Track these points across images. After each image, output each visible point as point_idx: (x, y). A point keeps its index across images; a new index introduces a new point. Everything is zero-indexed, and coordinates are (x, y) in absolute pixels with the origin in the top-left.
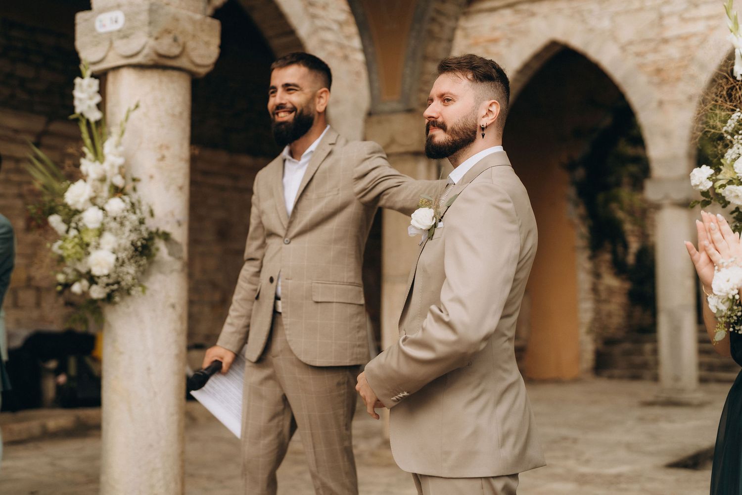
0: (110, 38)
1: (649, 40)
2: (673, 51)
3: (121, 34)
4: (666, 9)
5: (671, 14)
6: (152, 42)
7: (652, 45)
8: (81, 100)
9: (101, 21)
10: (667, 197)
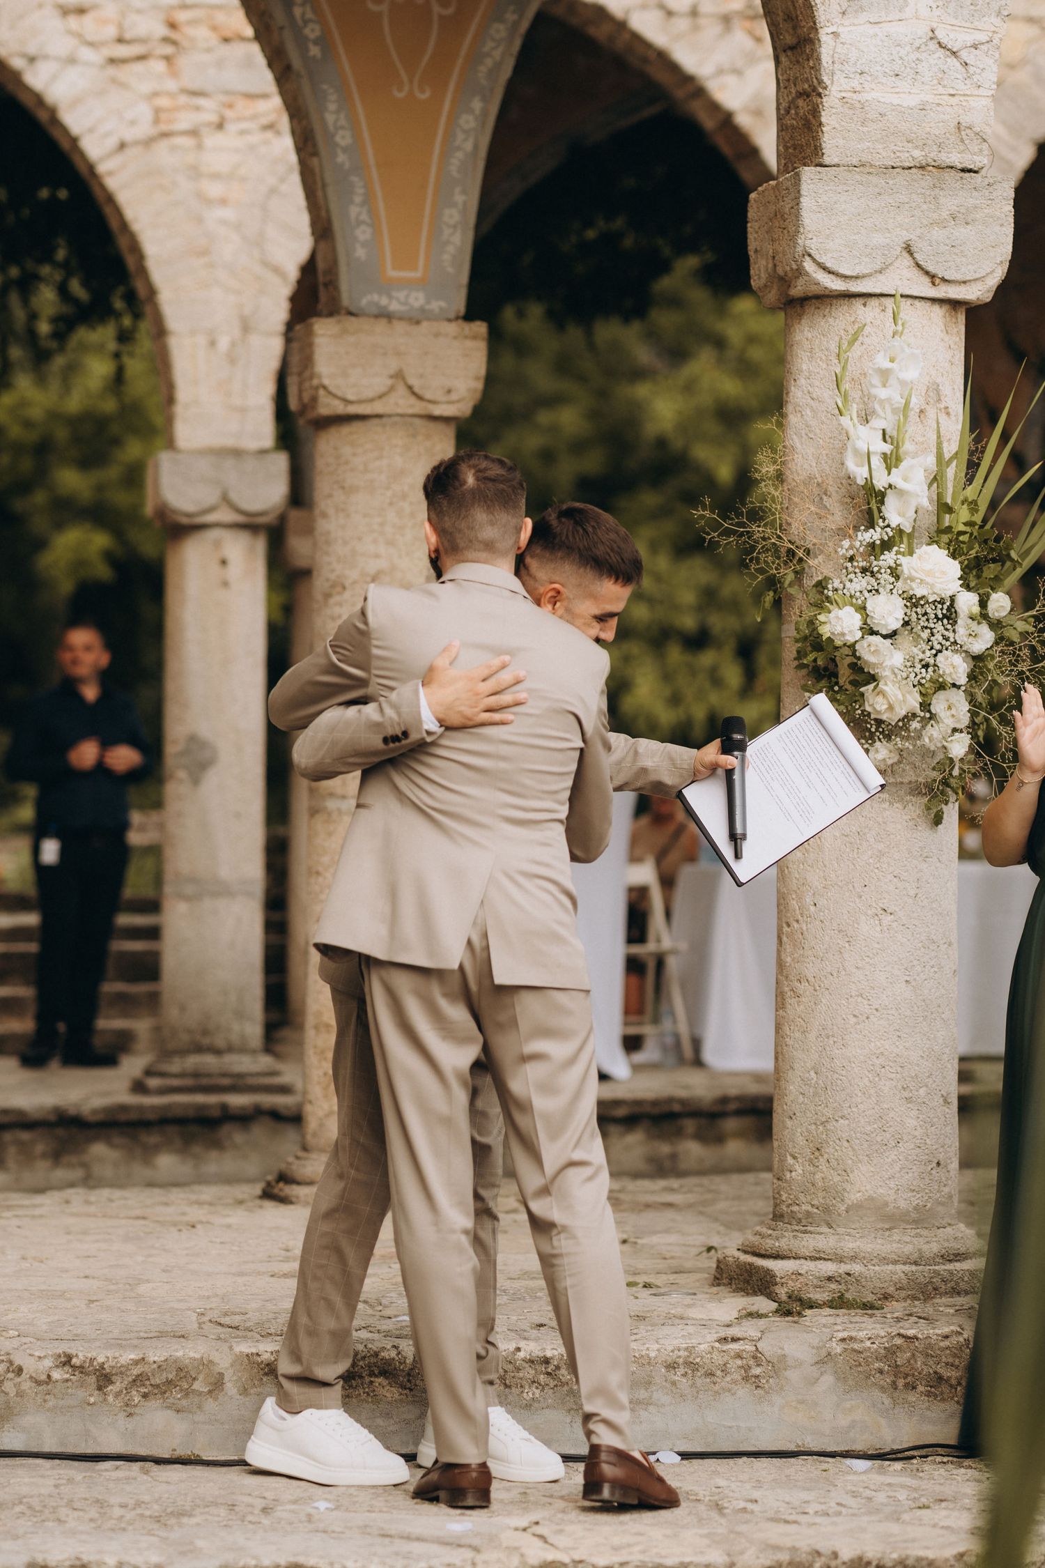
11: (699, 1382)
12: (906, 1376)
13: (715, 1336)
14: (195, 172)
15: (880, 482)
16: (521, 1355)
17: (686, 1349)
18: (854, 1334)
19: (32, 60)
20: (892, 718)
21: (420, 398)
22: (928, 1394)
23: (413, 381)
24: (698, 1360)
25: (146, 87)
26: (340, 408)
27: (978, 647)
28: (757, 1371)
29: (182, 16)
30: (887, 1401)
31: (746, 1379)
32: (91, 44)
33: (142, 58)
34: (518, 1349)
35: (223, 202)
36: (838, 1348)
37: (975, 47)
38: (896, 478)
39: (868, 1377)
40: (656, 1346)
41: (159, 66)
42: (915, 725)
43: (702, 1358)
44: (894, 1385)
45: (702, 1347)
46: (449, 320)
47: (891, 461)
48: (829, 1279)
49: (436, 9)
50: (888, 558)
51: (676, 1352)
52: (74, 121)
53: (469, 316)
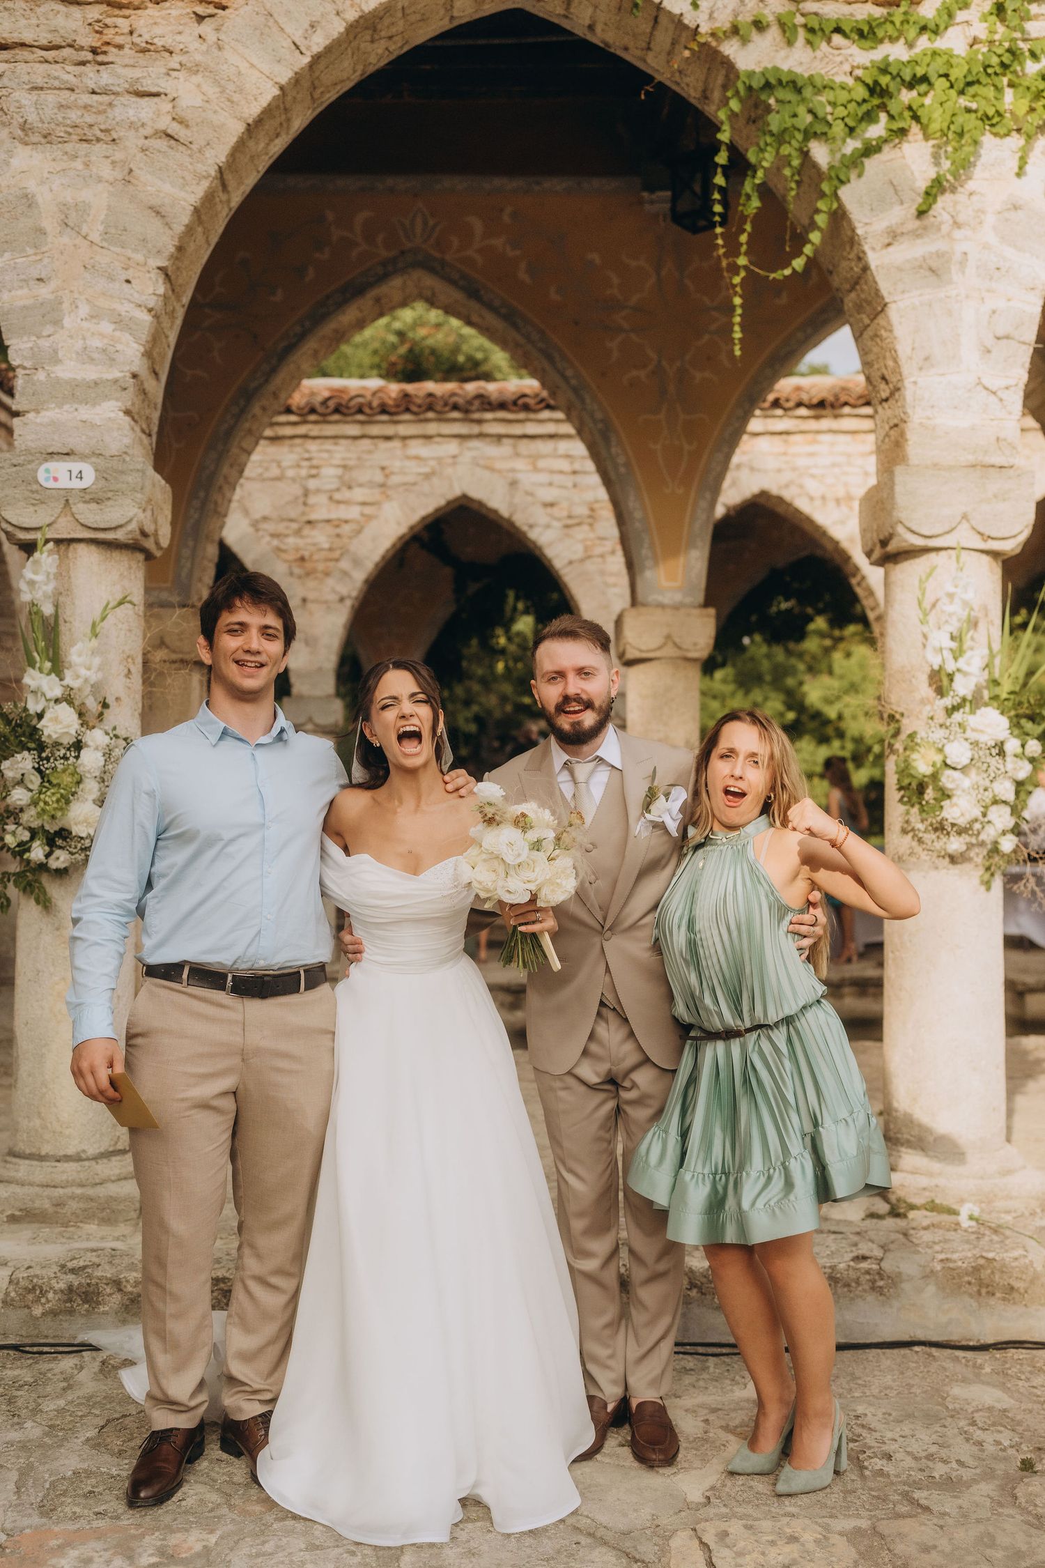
0: (66, 499)
1: (292, 520)
2: (320, 537)
3: (88, 497)
4: (312, 484)
5: (318, 491)
6: (141, 516)
7: (294, 526)
8: (32, 583)
9: (47, 471)
10: (310, 720)
11: (839, 1291)
12: (988, 1286)
13: (851, 1255)
14: (603, 573)
15: (950, 666)
18: (949, 1256)
19: (531, 526)
20: (962, 822)
21: (679, 648)
22: (1004, 1299)
23: (677, 640)
24: (839, 1276)
25: (580, 536)
26: (637, 655)
27: (1022, 775)
28: (881, 1283)
29: (596, 506)
30: (975, 1304)
31: (873, 1289)
32: (559, 519)
33: (579, 524)
35: (615, 585)
36: (938, 1267)
37: (1007, 388)
38: (961, 663)
39: (960, 1287)
41: (586, 528)
42: (977, 826)
44: (979, 1293)
45: (842, 1266)
46: (695, 607)
47: (957, 654)
48: (924, 1189)
49: (686, 447)
50: (957, 716)
52: (550, 552)
53: (707, 603)
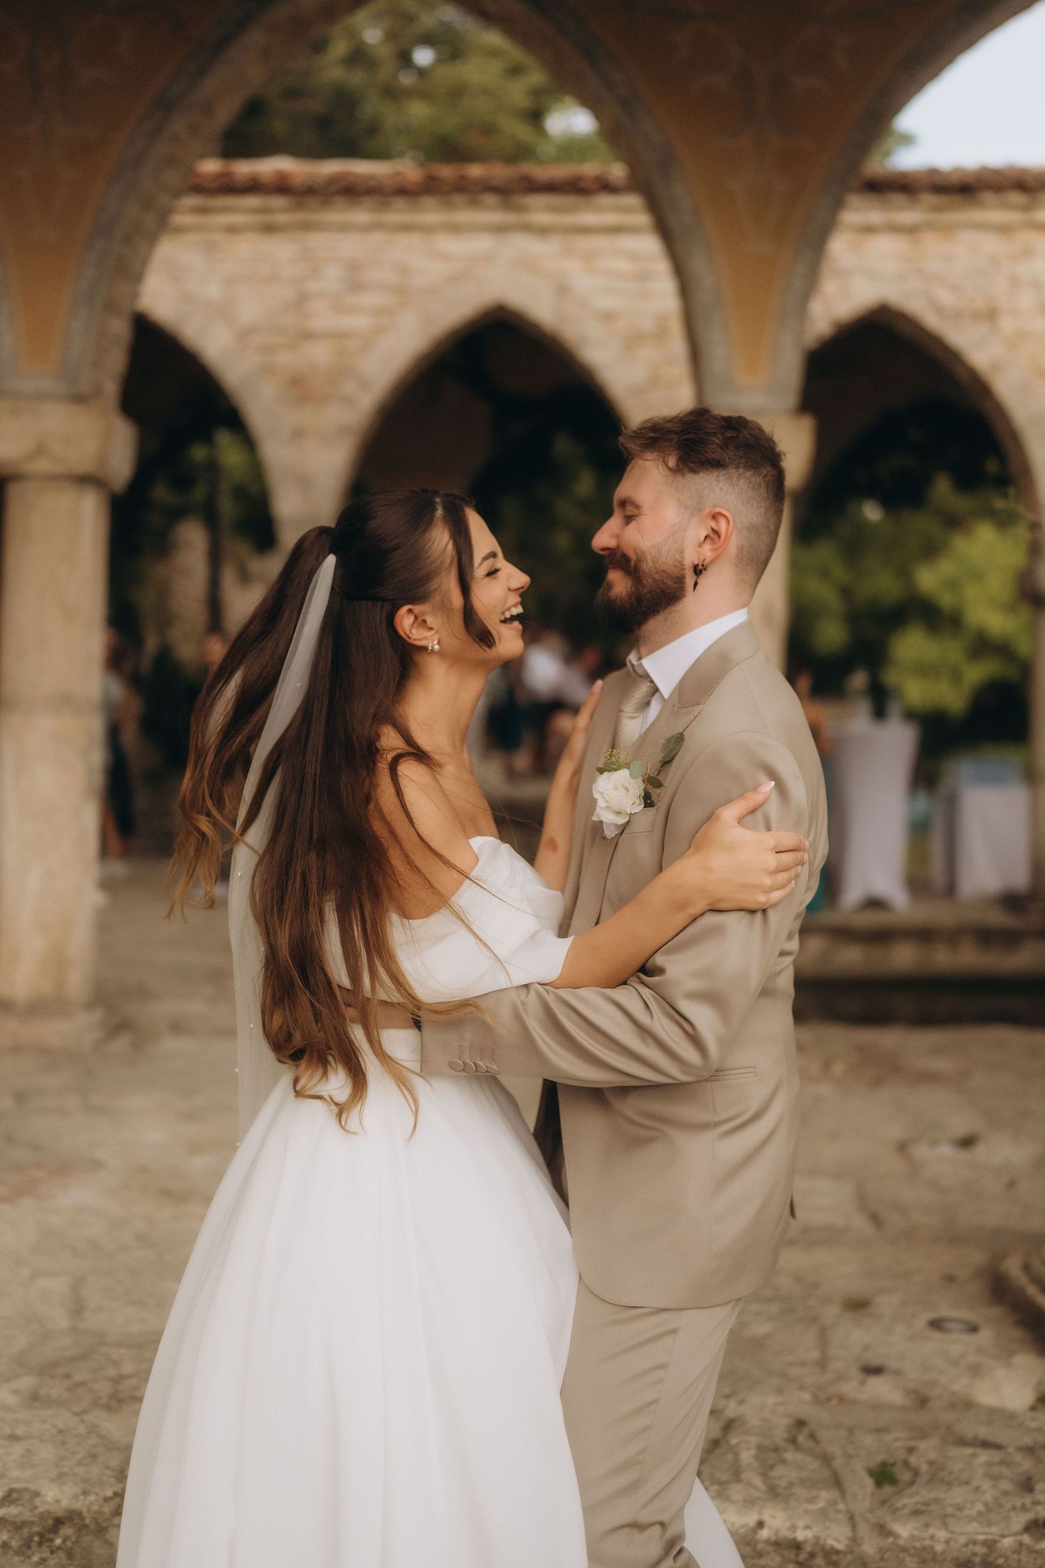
1: (282, 330)
4: (311, 286)
5: (320, 295)
7: (287, 338)
16: (764, 1534)
17: (985, 1543)
19: (583, 344)
24: (1001, 1561)
29: (665, 321)
32: (618, 336)
34: (761, 1524)
40: (942, 1534)
41: (652, 347)
43: (1007, 1558)
46: (782, 414)
51: (971, 1547)
52: (606, 377)
